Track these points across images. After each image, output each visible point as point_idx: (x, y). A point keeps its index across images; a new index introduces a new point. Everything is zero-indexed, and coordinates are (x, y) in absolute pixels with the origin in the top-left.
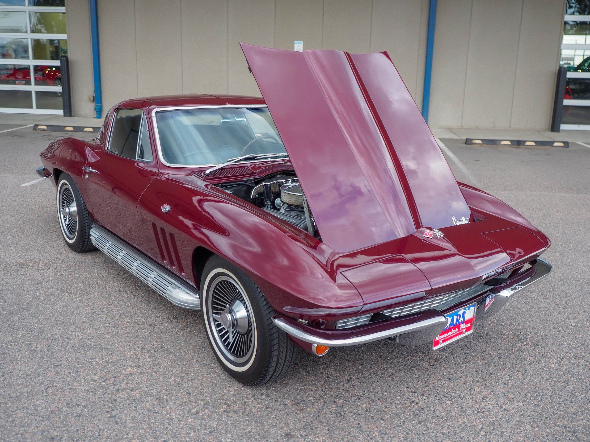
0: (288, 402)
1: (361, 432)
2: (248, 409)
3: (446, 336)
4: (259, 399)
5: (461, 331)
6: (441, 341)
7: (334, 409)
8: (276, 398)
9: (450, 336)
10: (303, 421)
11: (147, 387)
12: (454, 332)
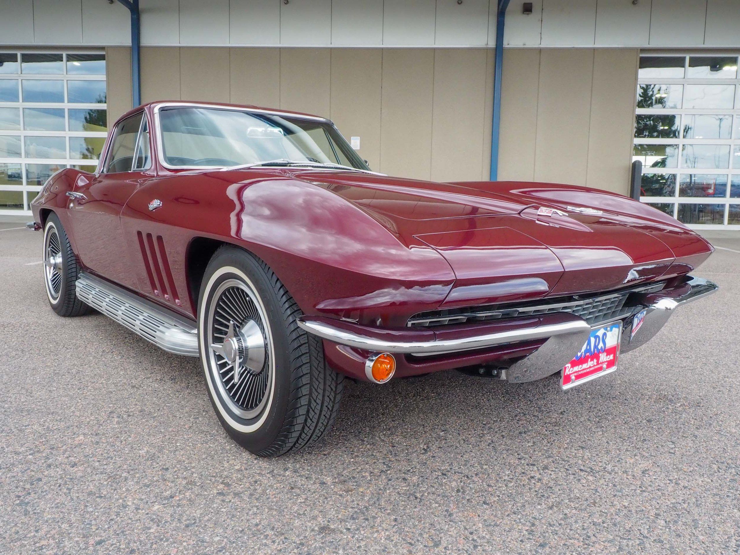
0: (329, 480)
1: (451, 523)
2: (260, 490)
3: (580, 369)
4: (280, 475)
5: (601, 365)
6: (573, 377)
7: (405, 488)
8: (308, 474)
9: (585, 371)
10: (352, 508)
11: (99, 461)
12: (591, 365)
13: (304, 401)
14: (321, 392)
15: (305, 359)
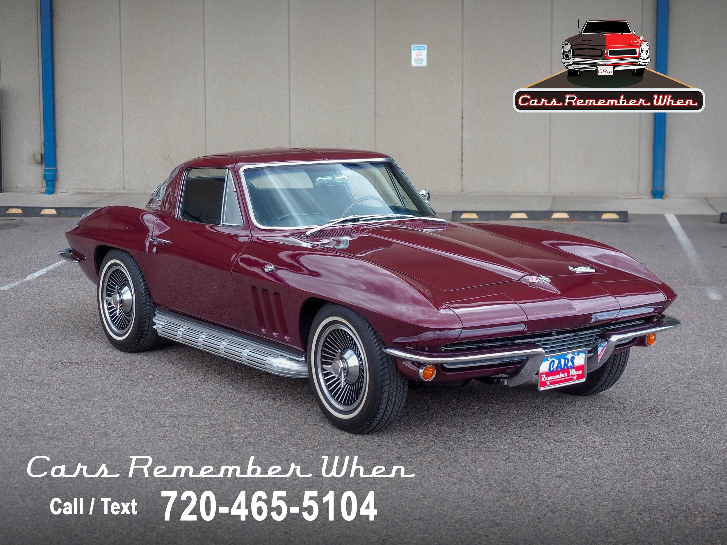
3: (553, 379)
5: (572, 377)
6: (548, 383)
9: (558, 380)
12: (563, 377)
13: (386, 395)
14: (395, 390)
15: (386, 370)
